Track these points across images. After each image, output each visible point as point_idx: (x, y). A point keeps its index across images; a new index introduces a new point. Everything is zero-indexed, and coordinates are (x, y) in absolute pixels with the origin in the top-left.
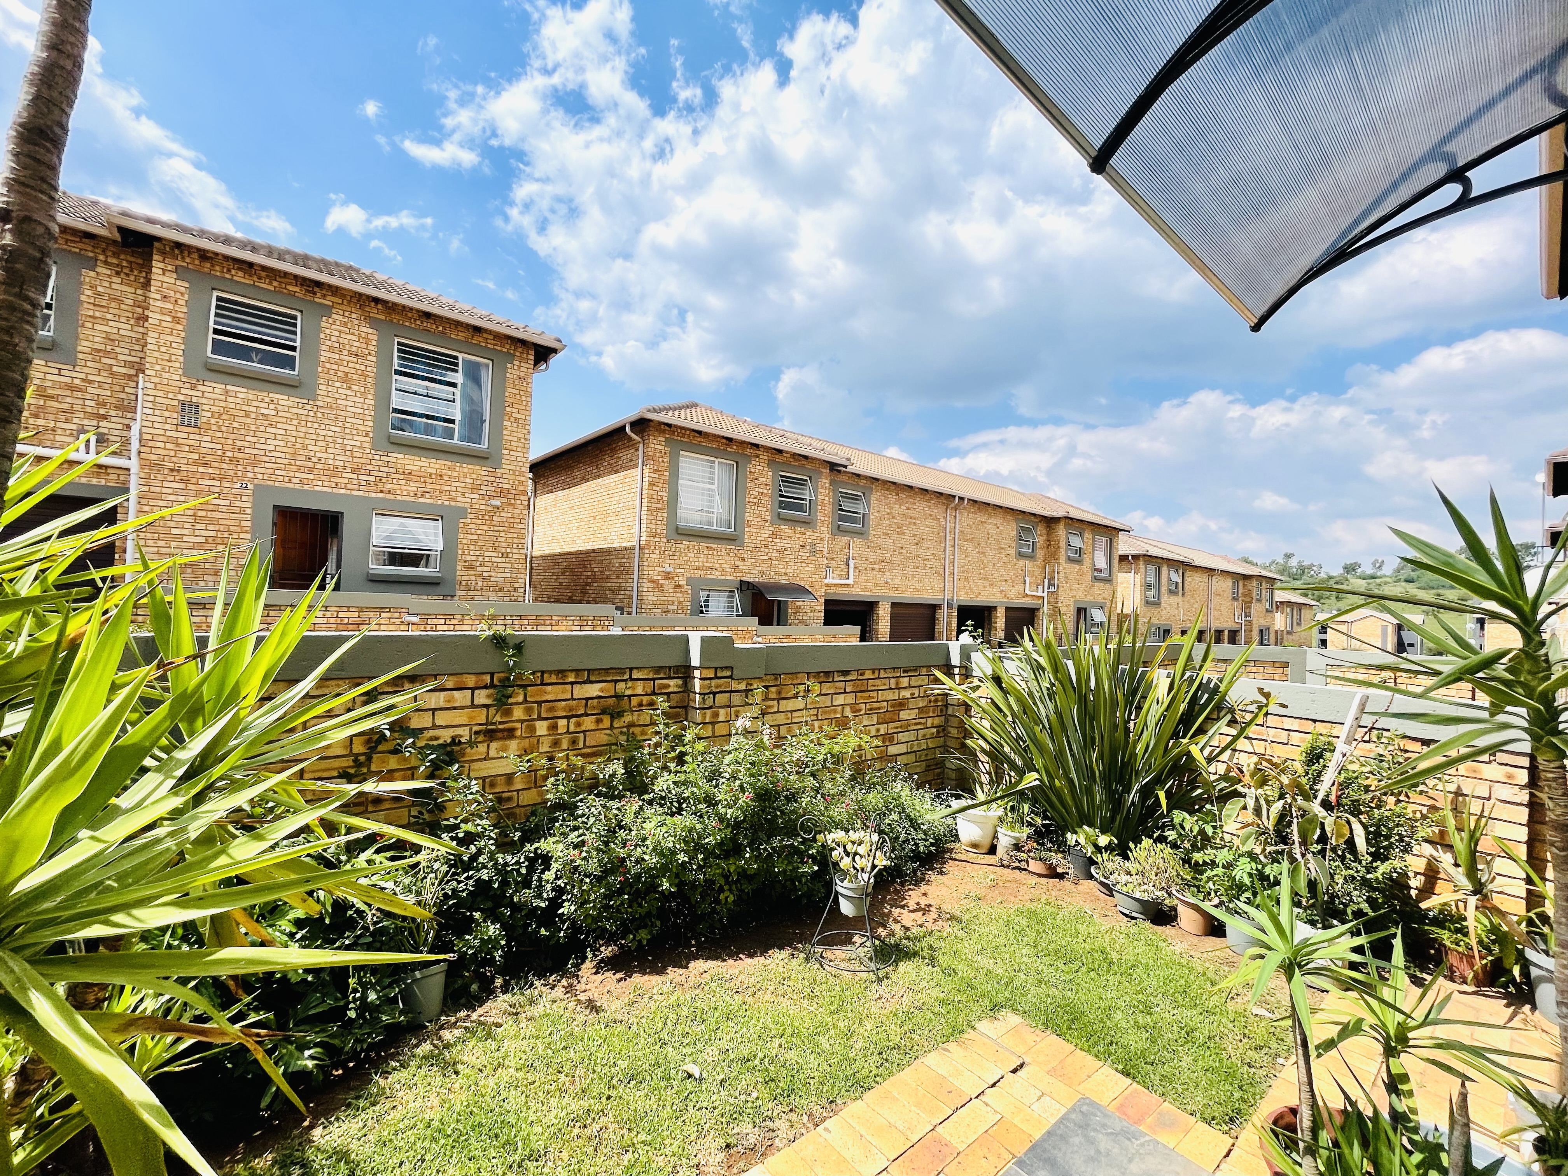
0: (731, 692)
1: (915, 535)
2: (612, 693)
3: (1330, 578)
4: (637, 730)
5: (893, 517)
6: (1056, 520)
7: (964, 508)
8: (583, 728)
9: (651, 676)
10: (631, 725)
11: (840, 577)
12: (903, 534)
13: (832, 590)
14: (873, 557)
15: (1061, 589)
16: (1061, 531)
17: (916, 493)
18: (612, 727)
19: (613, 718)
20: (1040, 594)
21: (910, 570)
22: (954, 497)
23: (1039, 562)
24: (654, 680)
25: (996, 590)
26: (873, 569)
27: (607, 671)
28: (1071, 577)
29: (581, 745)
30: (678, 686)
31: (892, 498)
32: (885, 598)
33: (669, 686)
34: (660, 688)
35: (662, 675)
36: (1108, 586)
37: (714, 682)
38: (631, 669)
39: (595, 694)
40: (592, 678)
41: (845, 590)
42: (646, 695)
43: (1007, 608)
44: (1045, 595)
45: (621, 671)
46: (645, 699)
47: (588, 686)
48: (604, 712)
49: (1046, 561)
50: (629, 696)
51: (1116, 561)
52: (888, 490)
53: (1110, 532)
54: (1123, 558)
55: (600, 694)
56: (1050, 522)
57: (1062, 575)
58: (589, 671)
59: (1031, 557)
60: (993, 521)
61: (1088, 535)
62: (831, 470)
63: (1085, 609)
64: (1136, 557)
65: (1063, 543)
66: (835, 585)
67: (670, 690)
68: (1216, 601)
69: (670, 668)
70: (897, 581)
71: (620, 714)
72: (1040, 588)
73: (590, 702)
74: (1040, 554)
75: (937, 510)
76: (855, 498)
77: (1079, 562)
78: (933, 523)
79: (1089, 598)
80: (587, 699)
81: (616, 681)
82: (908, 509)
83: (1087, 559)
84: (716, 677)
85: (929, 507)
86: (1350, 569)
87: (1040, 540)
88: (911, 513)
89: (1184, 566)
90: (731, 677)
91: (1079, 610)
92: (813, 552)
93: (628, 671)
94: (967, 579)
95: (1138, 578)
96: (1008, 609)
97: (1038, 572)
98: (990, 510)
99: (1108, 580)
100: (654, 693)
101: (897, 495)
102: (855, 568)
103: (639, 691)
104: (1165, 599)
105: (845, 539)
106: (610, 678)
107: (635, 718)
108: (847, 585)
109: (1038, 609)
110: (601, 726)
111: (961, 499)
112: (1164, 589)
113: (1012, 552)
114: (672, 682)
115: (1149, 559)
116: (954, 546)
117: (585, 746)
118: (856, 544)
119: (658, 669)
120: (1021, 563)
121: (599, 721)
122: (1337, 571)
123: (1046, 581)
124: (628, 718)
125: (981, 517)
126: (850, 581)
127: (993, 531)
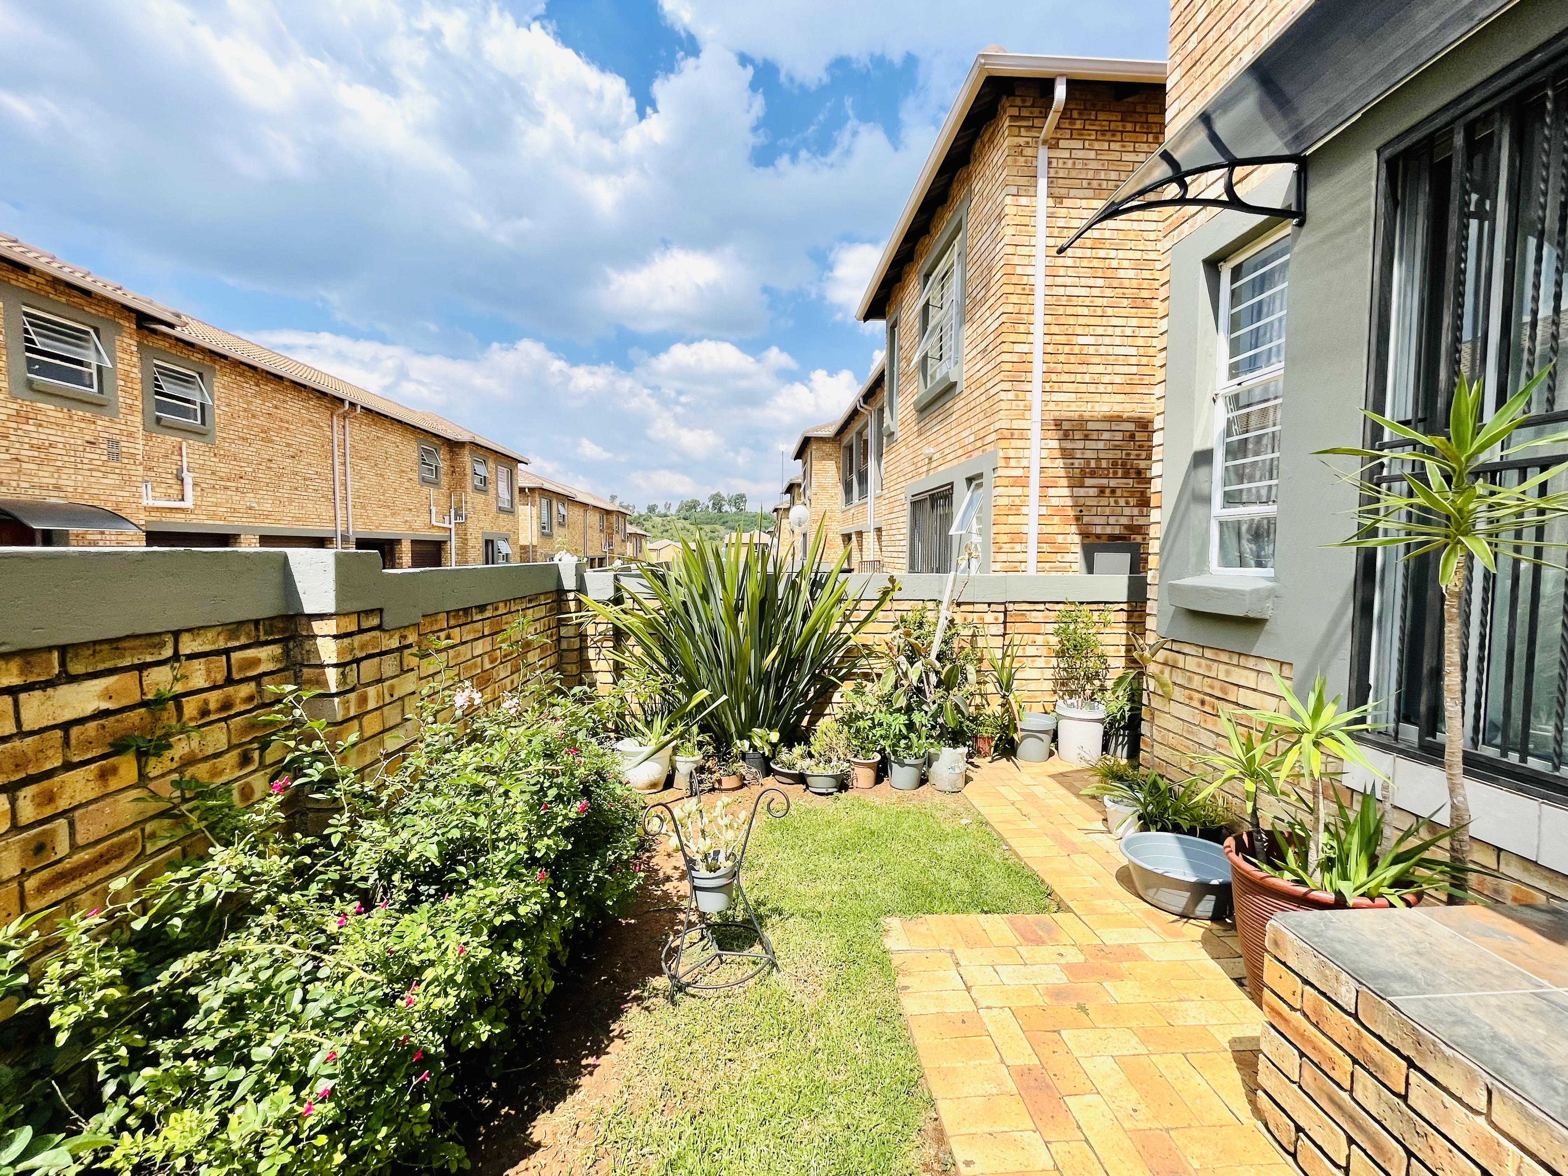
0: (382, 654)
1: (288, 445)
2: (137, 698)
3: (640, 516)
4: (201, 771)
5: (254, 416)
6: (461, 445)
7: (355, 417)
8: (63, 804)
9: (221, 644)
10: (190, 761)
11: (168, 497)
12: (272, 441)
13: (155, 517)
14: (223, 469)
15: (469, 520)
16: (466, 458)
17: (286, 388)
18: (143, 778)
19: (142, 756)
20: (447, 525)
21: (285, 492)
22: (342, 401)
23: (445, 490)
24: (227, 652)
25: (399, 520)
26: (226, 488)
27: (115, 643)
28: (479, 507)
29: (63, 847)
30: (274, 659)
31: (250, 388)
32: (250, 530)
33: (257, 662)
34: (241, 669)
35: (243, 641)
36: (511, 517)
37: (357, 640)
38: (176, 634)
39: (89, 708)
40: (76, 668)
41: (180, 517)
42: (214, 687)
43: (412, 541)
44: (452, 526)
45: (152, 639)
46: (214, 698)
47: (65, 692)
48: (119, 748)
49: (452, 489)
50: (177, 698)
51: (516, 492)
52: (241, 375)
53: (511, 462)
54: (522, 490)
55: (104, 705)
56: (454, 446)
57: (469, 505)
58: (63, 650)
59: (435, 484)
60: (390, 437)
61: (491, 464)
62: (140, 327)
63: (492, 541)
64: (532, 490)
65: (469, 471)
66: (158, 509)
67: (262, 668)
68: (589, 531)
69: (257, 622)
70: (268, 507)
71: (161, 746)
72: (447, 518)
73: (75, 731)
74: (444, 480)
75: (319, 414)
76: (186, 380)
77: (485, 492)
78: (315, 432)
79: (495, 530)
80: (66, 726)
81: (141, 667)
82: (276, 407)
83: (491, 487)
84: (361, 631)
85: (308, 409)
86: (652, 509)
87: (444, 465)
88: (280, 413)
89: (568, 500)
90: (379, 628)
91: (487, 542)
92: (115, 455)
93: (169, 640)
94: (364, 507)
95: (535, 510)
96: (414, 542)
97: (443, 500)
98: (387, 424)
99: (511, 512)
100: (230, 681)
101: (257, 385)
102: (195, 485)
103: (199, 680)
104: (556, 529)
105: (171, 440)
106: (127, 662)
107: (194, 744)
108: (182, 510)
109: (445, 542)
110: (114, 784)
111: (353, 405)
112: (555, 521)
113: (415, 476)
114: (263, 653)
115: (543, 491)
116: (344, 464)
117: (75, 848)
118: (191, 450)
119: (234, 628)
120: (425, 490)
121: (103, 775)
122: (644, 511)
123: (453, 511)
124: (180, 748)
125: (375, 431)
126: (188, 504)
127: (392, 450)
